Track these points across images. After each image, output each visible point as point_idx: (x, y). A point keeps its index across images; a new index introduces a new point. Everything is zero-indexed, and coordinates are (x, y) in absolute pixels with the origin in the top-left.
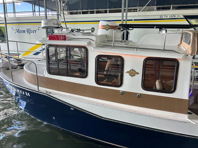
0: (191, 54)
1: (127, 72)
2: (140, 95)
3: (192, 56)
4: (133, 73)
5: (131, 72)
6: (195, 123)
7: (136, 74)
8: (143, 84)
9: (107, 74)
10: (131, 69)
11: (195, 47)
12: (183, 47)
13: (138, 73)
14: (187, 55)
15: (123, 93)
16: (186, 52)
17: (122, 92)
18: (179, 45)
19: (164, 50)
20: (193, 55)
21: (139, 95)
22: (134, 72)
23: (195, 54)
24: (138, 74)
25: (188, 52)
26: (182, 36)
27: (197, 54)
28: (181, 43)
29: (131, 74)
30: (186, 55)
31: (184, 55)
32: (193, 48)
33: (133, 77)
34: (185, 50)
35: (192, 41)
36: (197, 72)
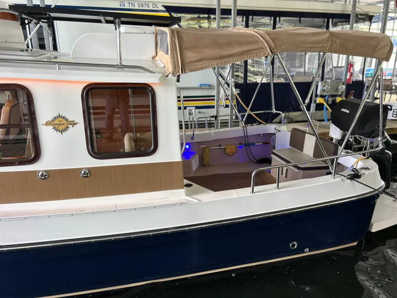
0: (173, 74)
1: (47, 124)
2: (87, 172)
3: (174, 77)
4: (61, 124)
5: (56, 122)
6: (196, 201)
7: (70, 126)
8: (90, 147)
9: (8, 140)
10: (56, 114)
11: (178, 58)
12: (161, 61)
13: (74, 124)
14: (167, 76)
15: (48, 175)
16: (163, 69)
17: (45, 173)
18: (154, 58)
19: (121, 67)
20: (177, 75)
21: (85, 172)
22: (64, 121)
23: (179, 73)
24: (75, 126)
25: (167, 70)
26: (156, 38)
27: (182, 72)
28: (157, 52)
29: (57, 126)
30: (164, 75)
31: (160, 75)
32: (174, 61)
33: (65, 133)
34: (163, 66)
35: (171, 46)
36: (200, 113)
